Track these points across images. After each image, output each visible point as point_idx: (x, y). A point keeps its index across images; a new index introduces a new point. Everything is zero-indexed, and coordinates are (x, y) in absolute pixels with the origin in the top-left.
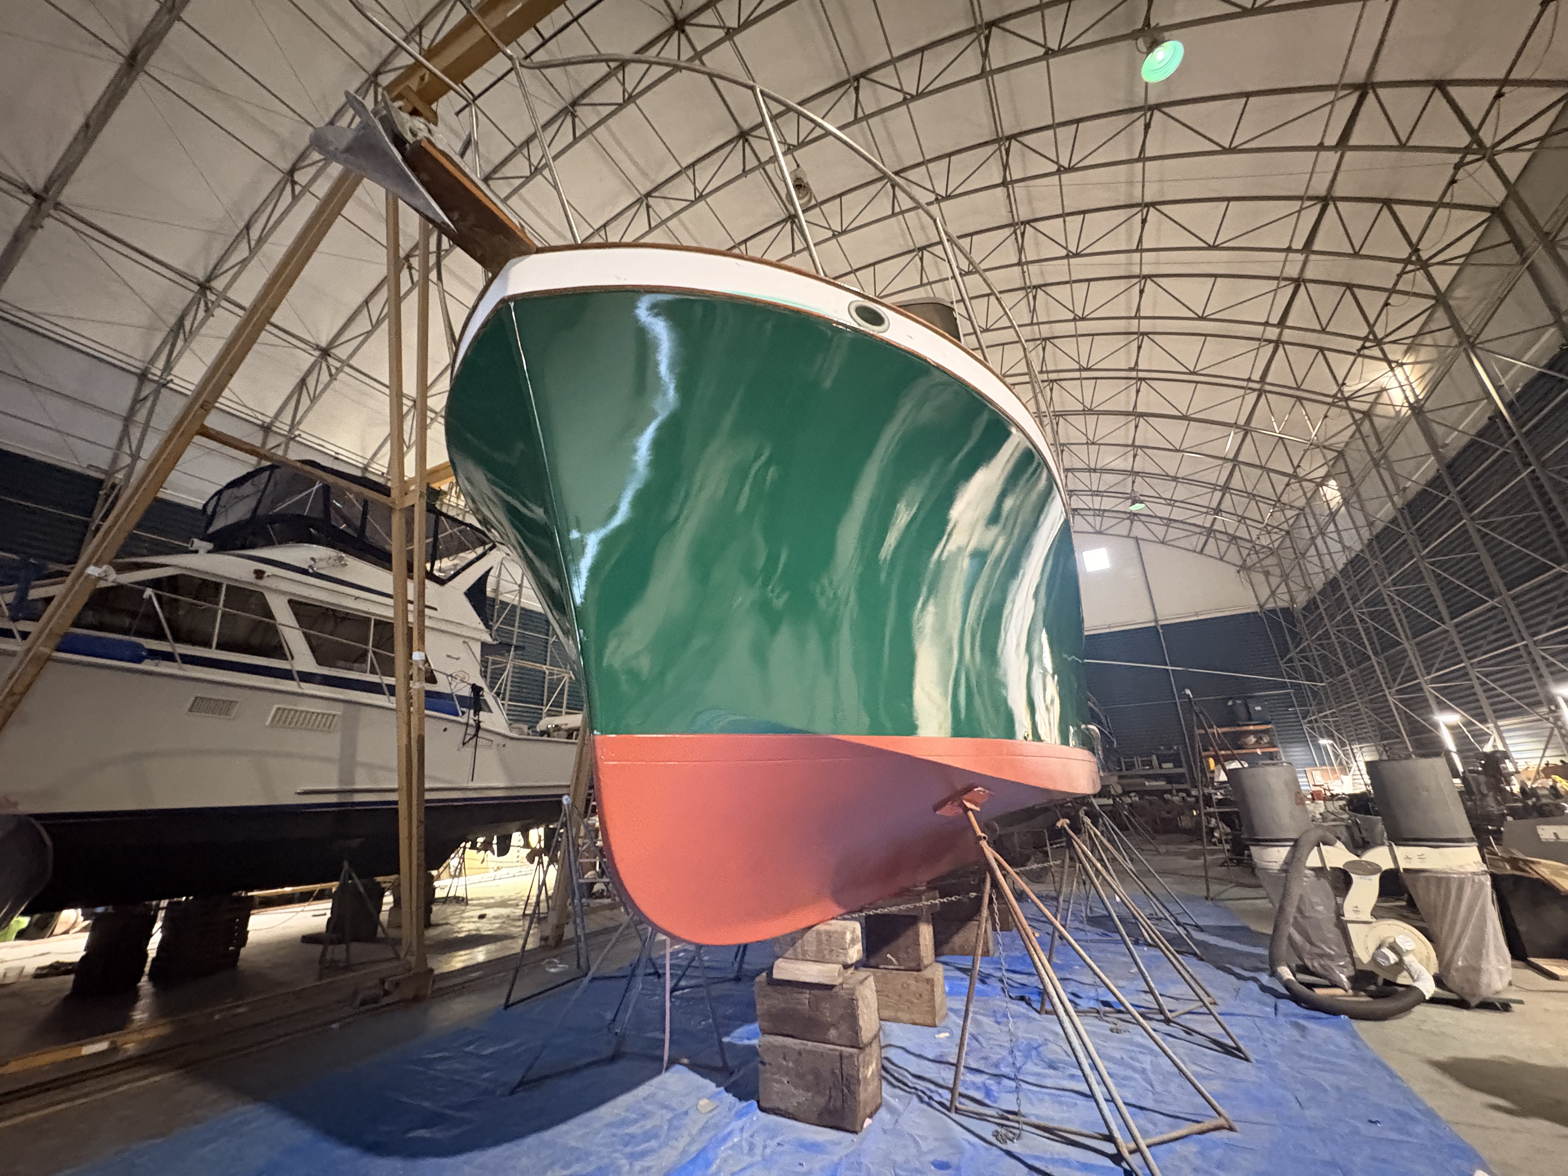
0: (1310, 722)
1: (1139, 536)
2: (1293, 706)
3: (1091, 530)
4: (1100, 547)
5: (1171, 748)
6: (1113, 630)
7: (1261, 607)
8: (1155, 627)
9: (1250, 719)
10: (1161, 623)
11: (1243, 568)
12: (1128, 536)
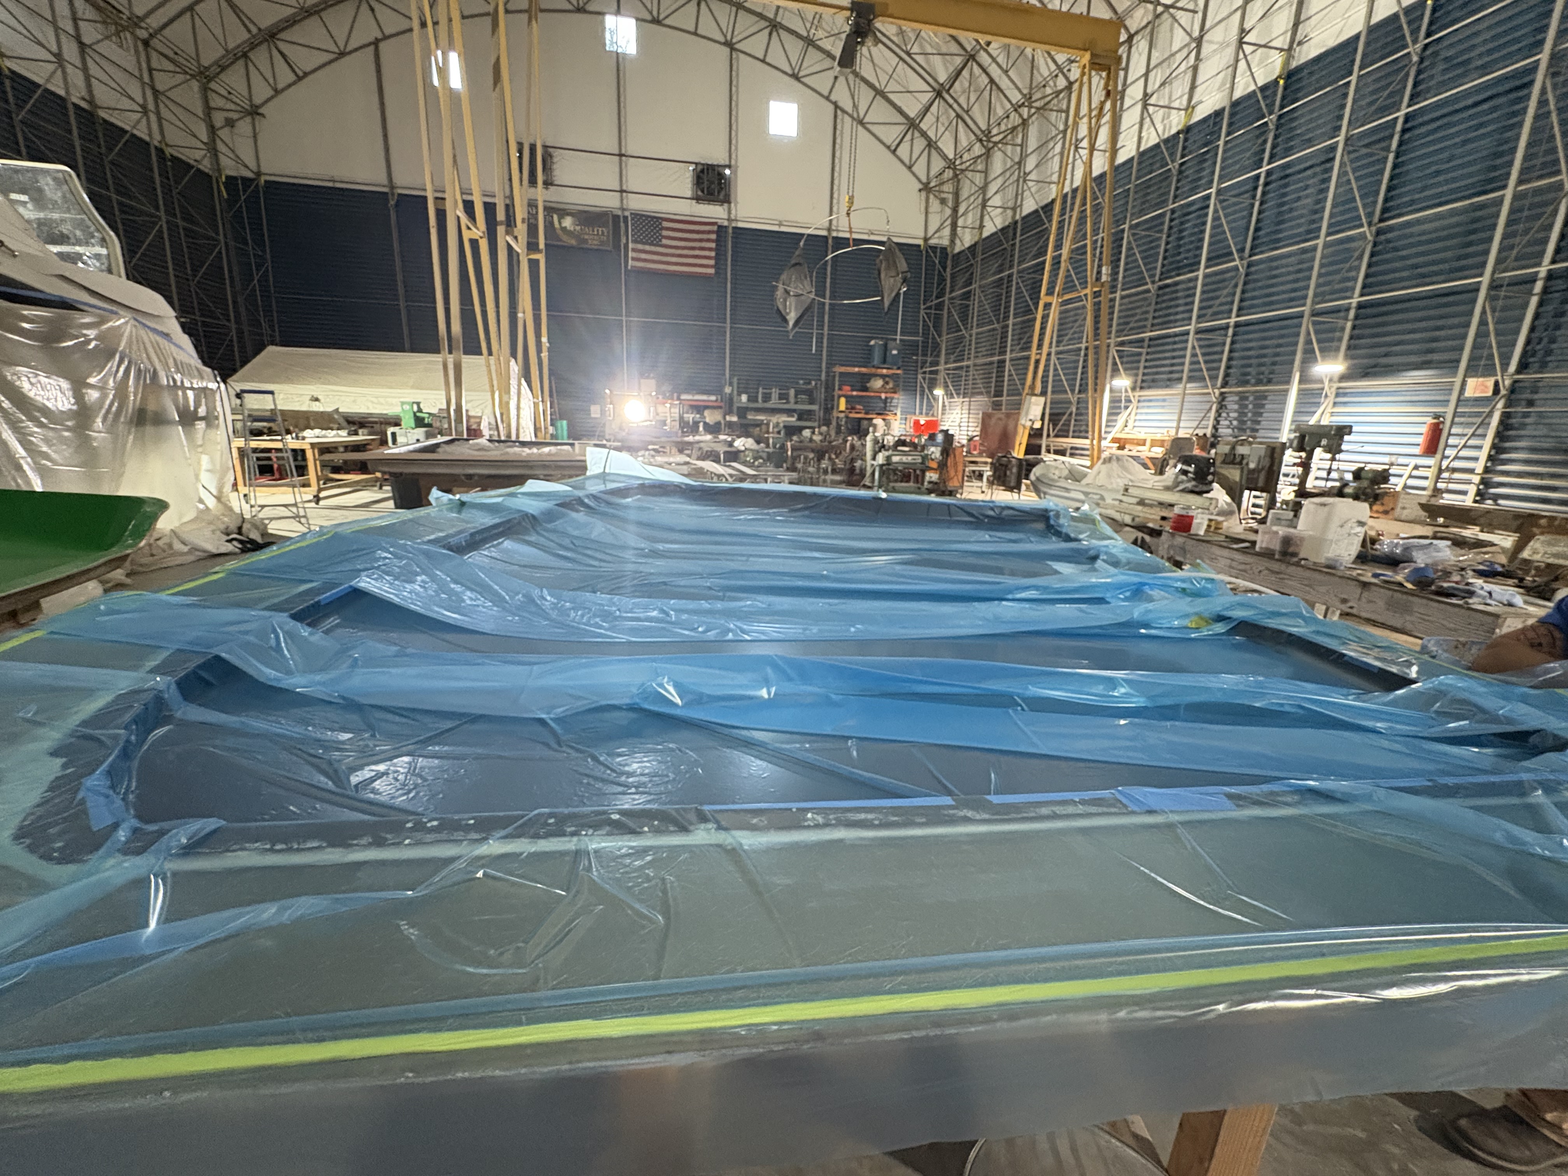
0: (925, 373)
1: (840, 104)
2: (917, 355)
3: (790, 72)
4: (793, 101)
5: (810, 383)
6: (783, 229)
7: (926, 240)
8: (826, 237)
9: (884, 362)
10: (834, 234)
11: (926, 188)
12: (827, 98)
